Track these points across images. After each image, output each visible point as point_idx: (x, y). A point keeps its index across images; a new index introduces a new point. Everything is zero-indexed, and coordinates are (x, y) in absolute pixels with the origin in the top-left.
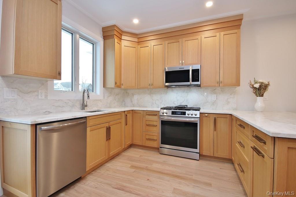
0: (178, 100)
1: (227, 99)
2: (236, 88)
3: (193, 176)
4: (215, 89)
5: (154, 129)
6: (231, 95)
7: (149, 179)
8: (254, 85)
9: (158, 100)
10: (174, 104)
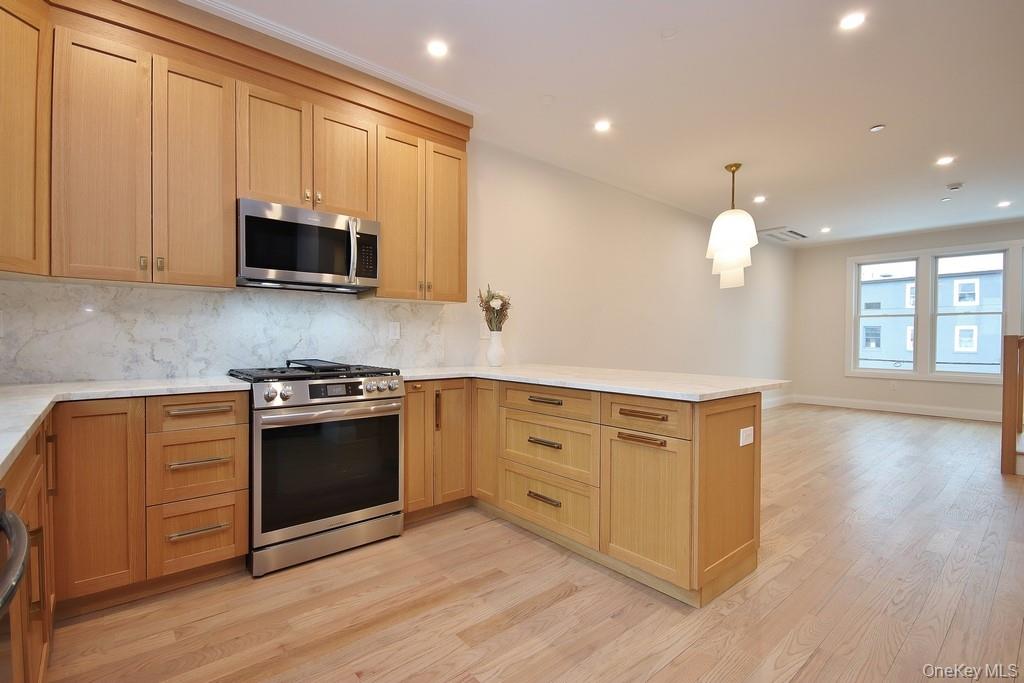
0: (272, 342)
1: (426, 336)
2: (446, 306)
3: (444, 578)
4: (396, 307)
5: (220, 477)
6: (433, 324)
7: (357, 669)
8: (491, 303)
9: (168, 340)
10: (256, 358)
